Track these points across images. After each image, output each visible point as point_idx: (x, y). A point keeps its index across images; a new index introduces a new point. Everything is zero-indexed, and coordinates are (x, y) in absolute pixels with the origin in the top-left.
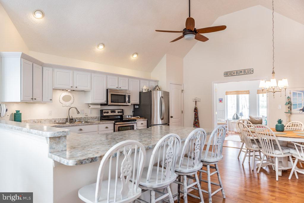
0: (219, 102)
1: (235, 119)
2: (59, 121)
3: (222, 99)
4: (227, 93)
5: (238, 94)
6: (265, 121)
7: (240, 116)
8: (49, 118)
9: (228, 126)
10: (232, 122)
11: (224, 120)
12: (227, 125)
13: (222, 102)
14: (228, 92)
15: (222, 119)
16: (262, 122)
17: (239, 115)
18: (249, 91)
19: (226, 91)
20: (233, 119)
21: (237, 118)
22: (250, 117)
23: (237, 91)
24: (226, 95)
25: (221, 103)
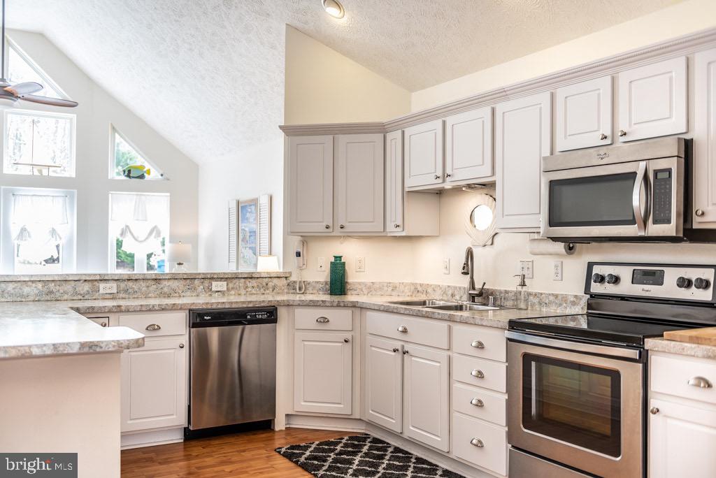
2: (461, 297)
8: (440, 284)
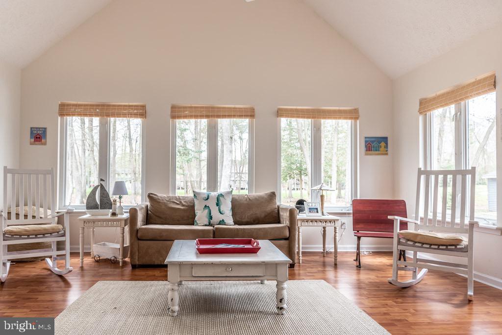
0: (31, 144)
1: (95, 207)
3: (45, 130)
4: (65, 110)
5: (108, 115)
6: (207, 211)
7: (114, 194)
9: (67, 239)
10: (85, 221)
11: (49, 212)
12: (64, 235)
13: (45, 144)
14: (68, 105)
15: (41, 210)
16: (195, 216)
17: (111, 190)
18: (143, 107)
19: (60, 103)
20: (89, 207)
21: (106, 203)
22: (151, 197)
23: (103, 105)
24: (62, 115)
25: (38, 147)
